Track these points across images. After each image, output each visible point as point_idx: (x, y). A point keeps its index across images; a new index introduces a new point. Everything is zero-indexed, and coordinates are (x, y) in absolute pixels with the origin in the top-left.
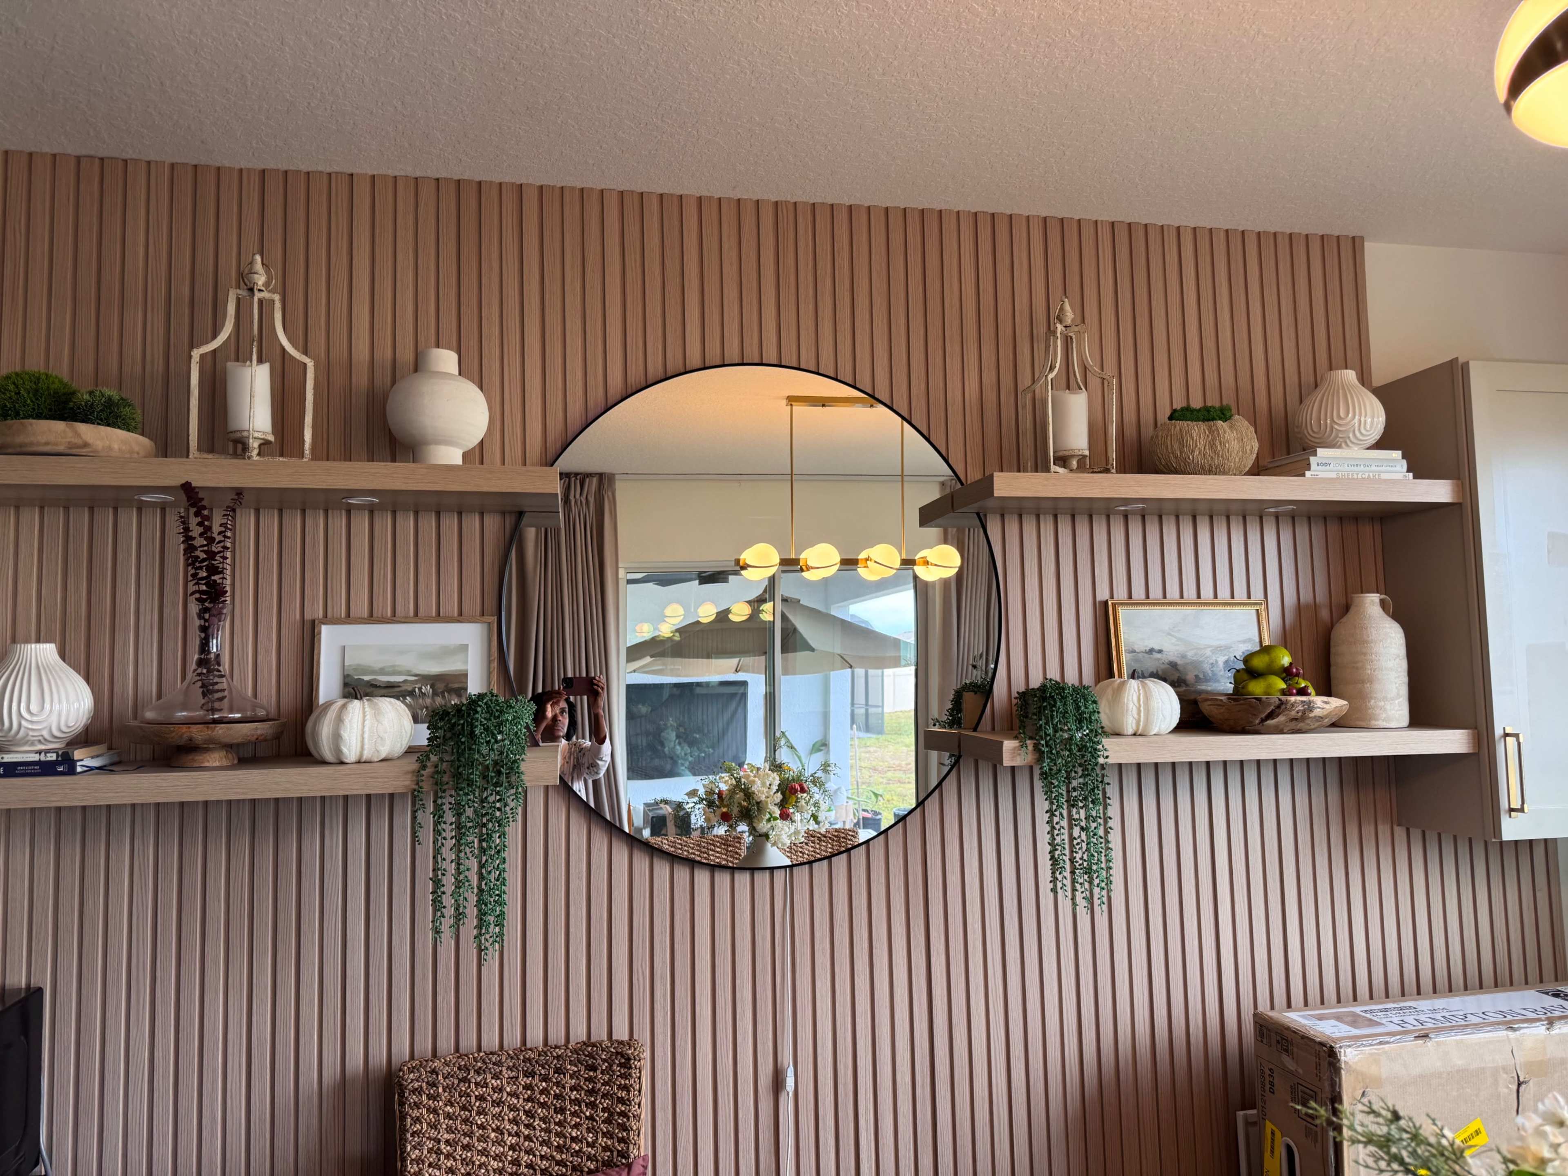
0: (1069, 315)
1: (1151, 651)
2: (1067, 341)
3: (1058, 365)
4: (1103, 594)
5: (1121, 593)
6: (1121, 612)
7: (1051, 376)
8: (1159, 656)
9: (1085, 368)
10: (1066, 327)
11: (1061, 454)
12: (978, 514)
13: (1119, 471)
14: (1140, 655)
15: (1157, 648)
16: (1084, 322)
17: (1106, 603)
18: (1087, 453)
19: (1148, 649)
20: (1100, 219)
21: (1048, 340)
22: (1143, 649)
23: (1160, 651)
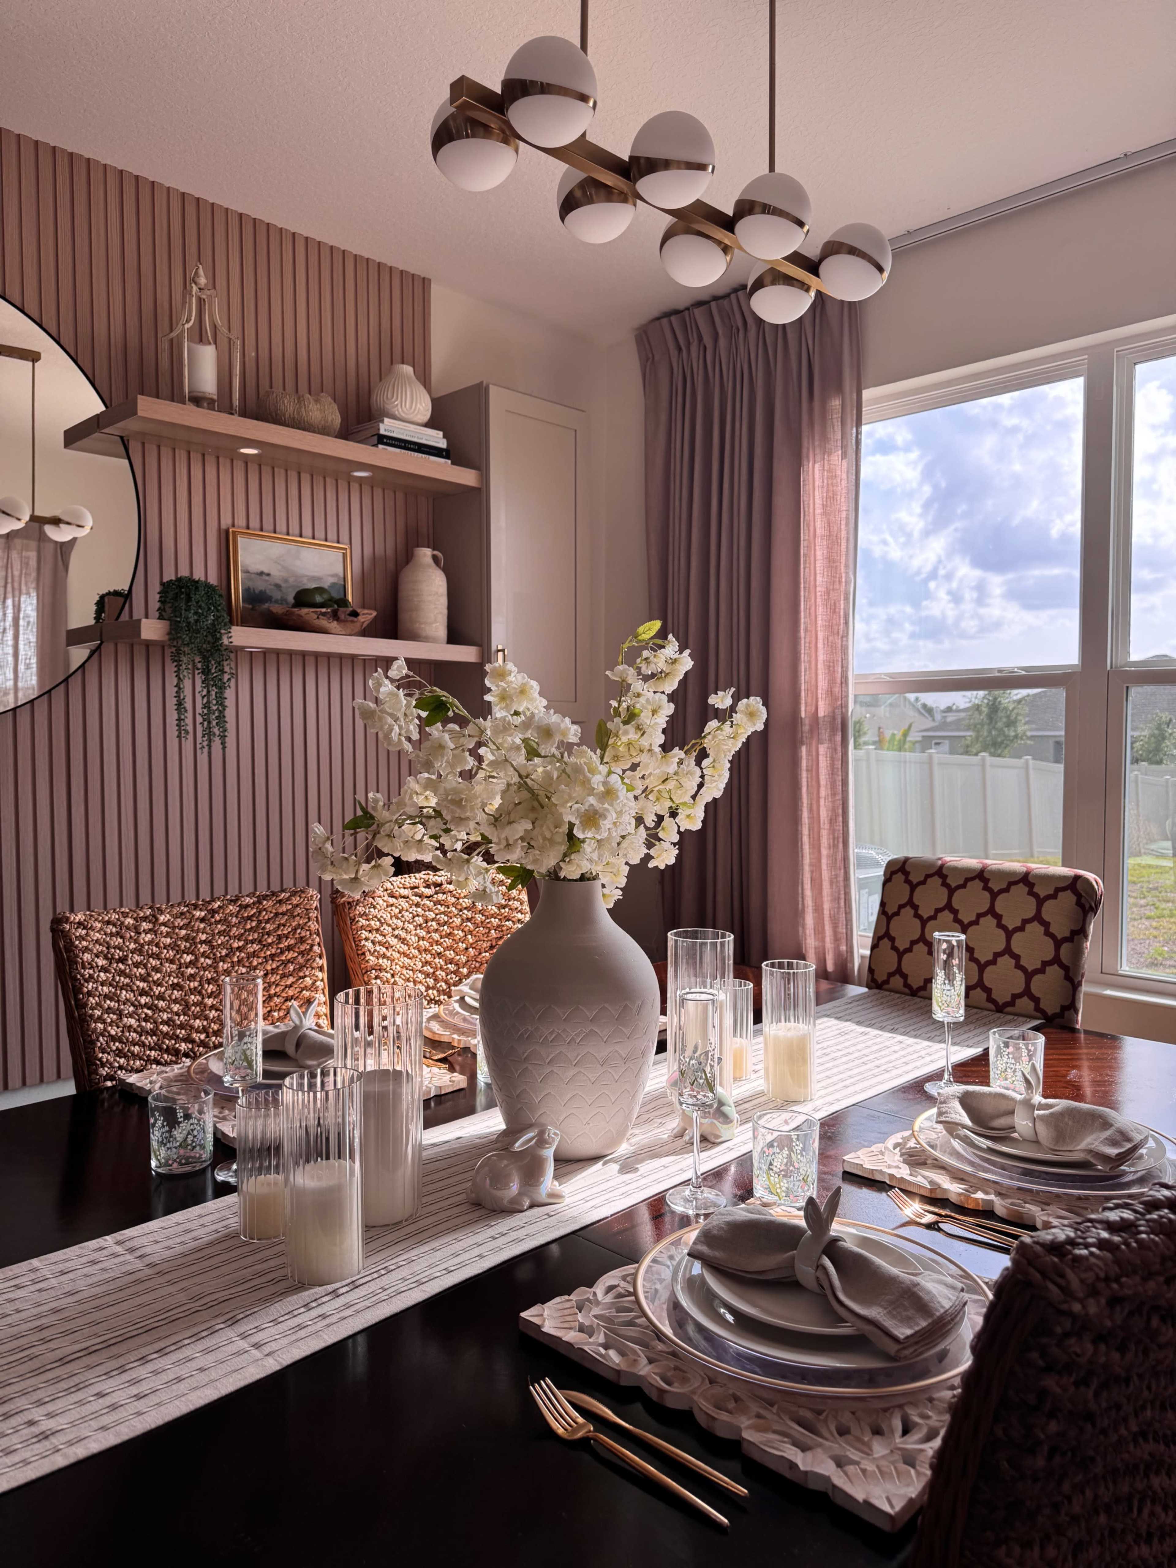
0: (202, 281)
1: (261, 573)
2: (201, 301)
3: (193, 318)
4: (226, 521)
5: (241, 521)
6: (240, 540)
7: (186, 326)
8: (267, 578)
9: (215, 327)
10: (200, 289)
11: (195, 394)
12: (122, 438)
13: (240, 415)
14: (253, 576)
15: (266, 571)
16: (214, 288)
17: (227, 531)
18: (215, 397)
19: (259, 571)
20: (230, 207)
21: (184, 297)
22: (255, 571)
23: (268, 575)
